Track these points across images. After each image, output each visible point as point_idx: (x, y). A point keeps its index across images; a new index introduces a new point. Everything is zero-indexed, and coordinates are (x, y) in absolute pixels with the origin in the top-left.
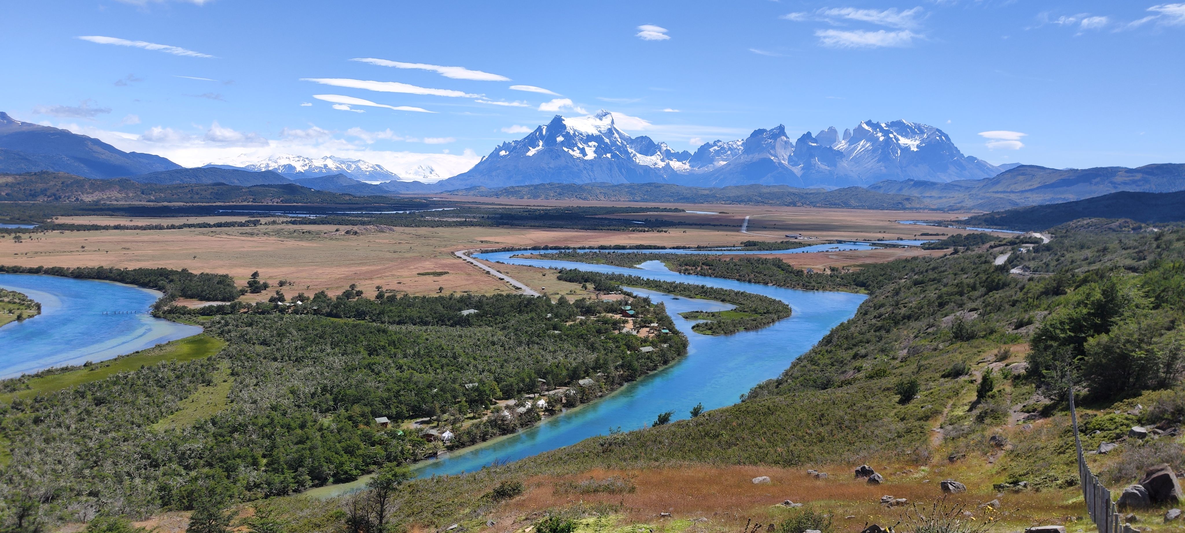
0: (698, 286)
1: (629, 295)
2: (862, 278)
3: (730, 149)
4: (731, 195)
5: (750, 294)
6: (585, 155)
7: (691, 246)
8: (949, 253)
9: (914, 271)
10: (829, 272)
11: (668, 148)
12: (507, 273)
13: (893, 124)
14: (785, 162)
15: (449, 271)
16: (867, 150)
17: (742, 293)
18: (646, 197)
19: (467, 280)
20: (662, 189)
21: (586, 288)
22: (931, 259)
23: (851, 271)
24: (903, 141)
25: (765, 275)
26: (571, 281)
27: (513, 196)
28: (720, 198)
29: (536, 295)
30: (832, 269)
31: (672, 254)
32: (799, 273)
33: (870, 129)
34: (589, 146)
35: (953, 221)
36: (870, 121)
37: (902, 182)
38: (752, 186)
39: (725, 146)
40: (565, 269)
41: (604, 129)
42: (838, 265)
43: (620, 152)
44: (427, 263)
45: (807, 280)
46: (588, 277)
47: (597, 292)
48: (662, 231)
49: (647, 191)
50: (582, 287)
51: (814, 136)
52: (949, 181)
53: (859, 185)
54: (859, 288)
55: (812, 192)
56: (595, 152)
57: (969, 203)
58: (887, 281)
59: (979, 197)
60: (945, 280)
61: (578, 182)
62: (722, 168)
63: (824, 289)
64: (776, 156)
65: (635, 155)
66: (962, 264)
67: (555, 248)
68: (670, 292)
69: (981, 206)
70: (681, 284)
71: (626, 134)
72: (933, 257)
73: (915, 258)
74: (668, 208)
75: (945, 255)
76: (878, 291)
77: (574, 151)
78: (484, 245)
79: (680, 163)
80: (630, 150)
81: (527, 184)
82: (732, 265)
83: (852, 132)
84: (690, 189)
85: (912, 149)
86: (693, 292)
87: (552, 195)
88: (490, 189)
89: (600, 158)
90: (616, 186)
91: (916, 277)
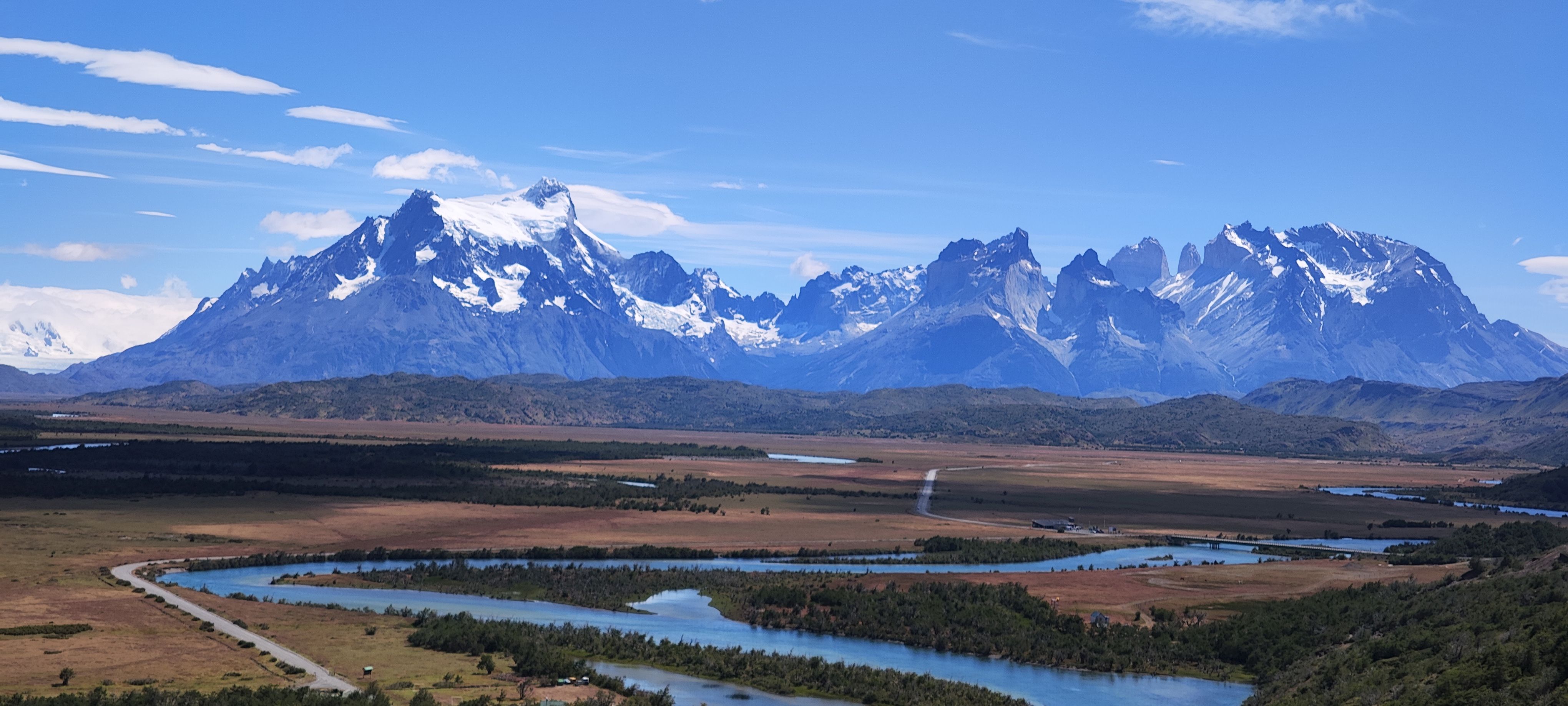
0: (801, 661)
1: (613, 685)
2: (1236, 640)
3: (884, 290)
4: (889, 412)
5: (942, 683)
6: (494, 298)
7: (784, 549)
8: (1458, 575)
9: (1370, 621)
10: (1148, 623)
11: (722, 285)
12: (264, 627)
13: (1305, 235)
14: (1031, 329)
15: (93, 623)
16: (1239, 301)
17: (921, 680)
18: (659, 414)
19: (145, 648)
20: (703, 393)
21: (490, 669)
22: (1413, 590)
23: (1206, 621)
24: (1331, 278)
25: (981, 630)
26: (448, 647)
27: (286, 410)
28: (860, 420)
29: (348, 689)
30: (1158, 616)
31: (730, 572)
32: (1072, 624)
33: (1247, 247)
34: (505, 275)
35: (1466, 490)
36: (1247, 225)
37: (1332, 385)
38: (942, 390)
39: (873, 283)
40: (433, 615)
41: (547, 231)
42: (1174, 602)
43: (592, 293)
44: (29, 599)
45: (1092, 643)
46: (497, 638)
47: (523, 680)
48: (702, 509)
49: (664, 399)
50: (480, 666)
51: (1103, 260)
52: (1450, 384)
53: (1223, 392)
54: (1228, 668)
55: (1101, 407)
56: (523, 292)
57: (1502, 442)
58: (1302, 649)
59: (1527, 427)
60: (1452, 646)
61: (474, 371)
62: (864, 341)
63: (1138, 670)
64: (1005, 312)
65: (631, 302)
66: (1493, 604)
67: (405, 556)
68: (724, 677)
69: (1533, 451)
70: (755, 655)
71: (608, 246)
72: (1419, 583)
73: (1371, 588)
74: (720, 445)
75: (1449, 580)
76: (1279, 675)
77: (462, 287)
78: (195, 548)
79: (754, 326)
80: (617, 288)
81: (326, 375)
82: (891, 603)
83: (1201, 252)
84: (780, 394)
85: (1355, 300)
86: (788, 677)
87: (398, 407)
88: (221, 389)
89: (536, 307)
90: (577, 384)
91: (1377, 637)
